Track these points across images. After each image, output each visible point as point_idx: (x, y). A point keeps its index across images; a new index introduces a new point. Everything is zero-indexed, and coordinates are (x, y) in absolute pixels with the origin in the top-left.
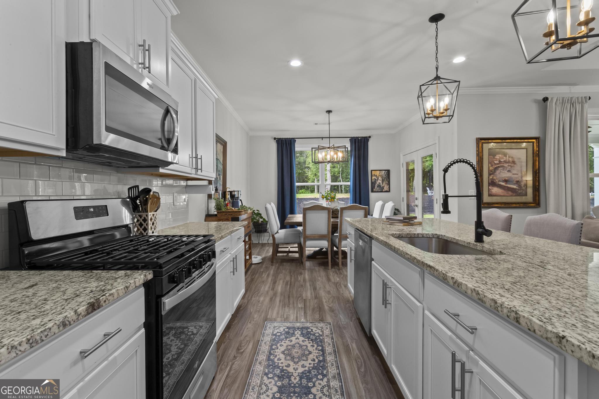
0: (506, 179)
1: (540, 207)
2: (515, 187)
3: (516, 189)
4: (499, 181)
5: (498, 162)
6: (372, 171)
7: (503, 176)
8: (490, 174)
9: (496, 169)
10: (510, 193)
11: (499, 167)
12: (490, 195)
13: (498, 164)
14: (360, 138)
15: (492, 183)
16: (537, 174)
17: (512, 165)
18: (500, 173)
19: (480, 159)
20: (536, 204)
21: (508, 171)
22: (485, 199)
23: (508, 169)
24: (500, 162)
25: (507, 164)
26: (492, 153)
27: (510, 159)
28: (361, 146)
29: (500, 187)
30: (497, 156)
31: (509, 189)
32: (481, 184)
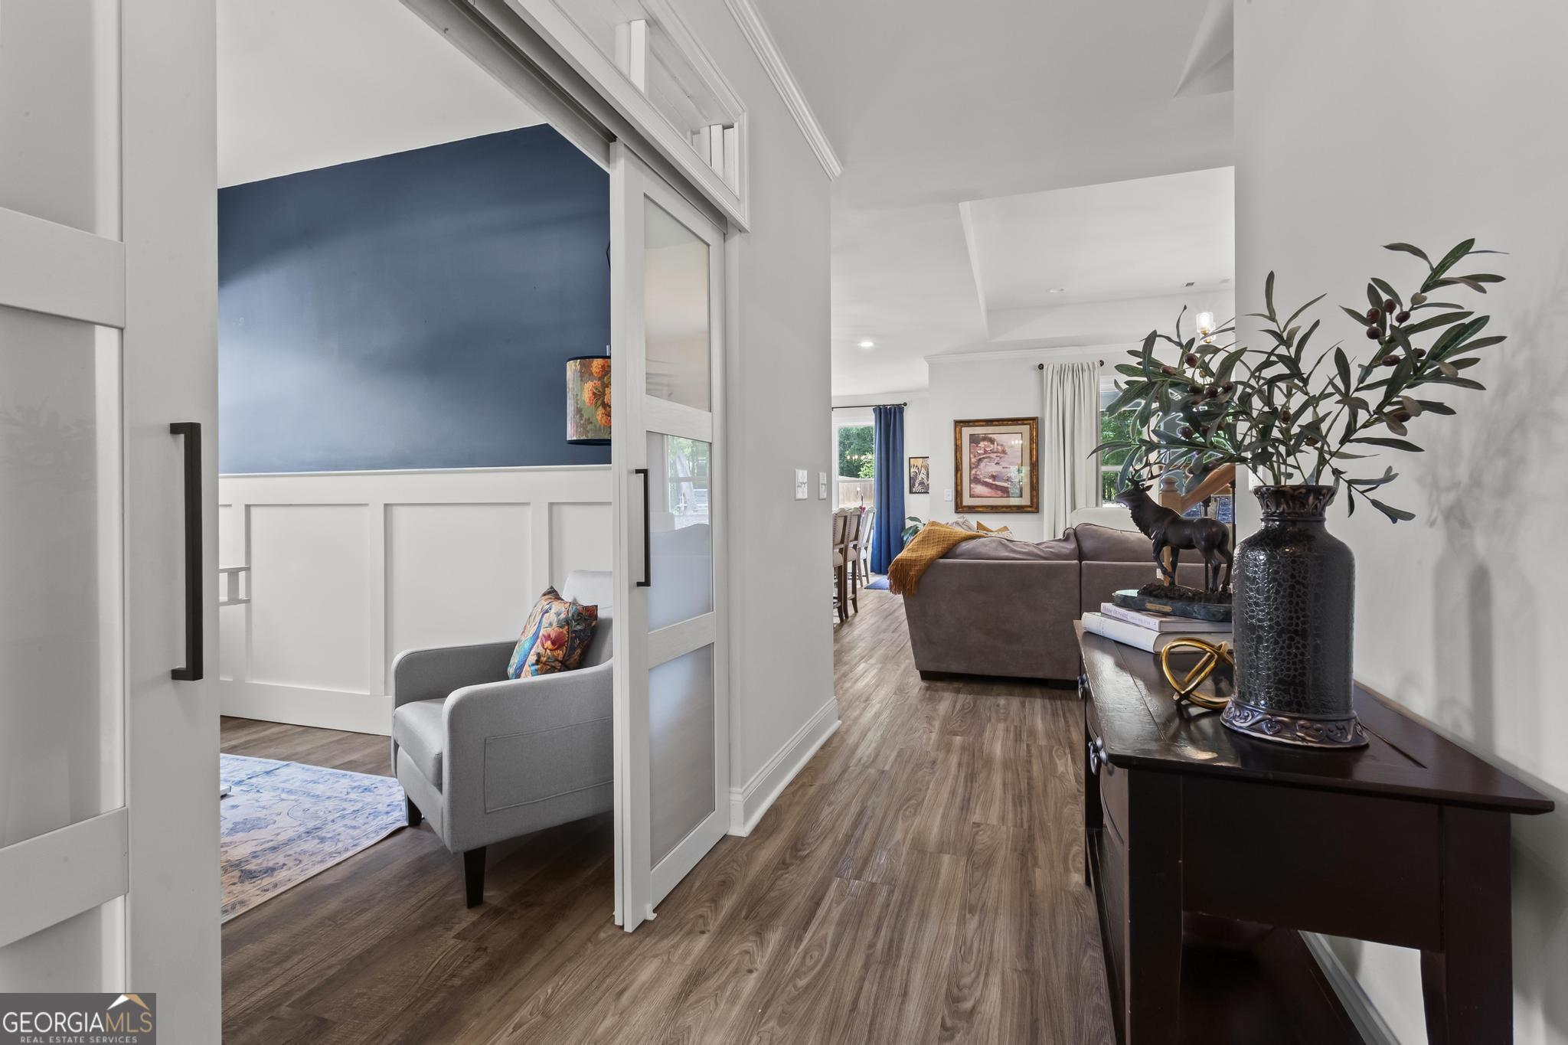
0: (994, 474)
1: (1038, 512)
2: (1006, 485)
3: (1007, 488)
4: (985, 477)
5: (982, 452)
6: (910, 458)
7: (990, 470)
8: (971, 469)
9: (980, 460)
10: (999, 493)
11: (984, 458)
12: (971, 496)
13: (983, 454)
14: (888, 407)
15: (975, 480)
16: (1035, 467)
17: (1002, 455)
18: (985, 467)
19: (958, 449)
20: (1034, 507)
21: (997, 463)
22: (967, 501)
23: (996, 462)
24: (986, 452)
25: (995, 454)
26: (975, 440)
27: (999, 447)
28: (890, 418)
29: (986, 484)
30: (982, 444)
31: (997, 488)
32: (959, 481)
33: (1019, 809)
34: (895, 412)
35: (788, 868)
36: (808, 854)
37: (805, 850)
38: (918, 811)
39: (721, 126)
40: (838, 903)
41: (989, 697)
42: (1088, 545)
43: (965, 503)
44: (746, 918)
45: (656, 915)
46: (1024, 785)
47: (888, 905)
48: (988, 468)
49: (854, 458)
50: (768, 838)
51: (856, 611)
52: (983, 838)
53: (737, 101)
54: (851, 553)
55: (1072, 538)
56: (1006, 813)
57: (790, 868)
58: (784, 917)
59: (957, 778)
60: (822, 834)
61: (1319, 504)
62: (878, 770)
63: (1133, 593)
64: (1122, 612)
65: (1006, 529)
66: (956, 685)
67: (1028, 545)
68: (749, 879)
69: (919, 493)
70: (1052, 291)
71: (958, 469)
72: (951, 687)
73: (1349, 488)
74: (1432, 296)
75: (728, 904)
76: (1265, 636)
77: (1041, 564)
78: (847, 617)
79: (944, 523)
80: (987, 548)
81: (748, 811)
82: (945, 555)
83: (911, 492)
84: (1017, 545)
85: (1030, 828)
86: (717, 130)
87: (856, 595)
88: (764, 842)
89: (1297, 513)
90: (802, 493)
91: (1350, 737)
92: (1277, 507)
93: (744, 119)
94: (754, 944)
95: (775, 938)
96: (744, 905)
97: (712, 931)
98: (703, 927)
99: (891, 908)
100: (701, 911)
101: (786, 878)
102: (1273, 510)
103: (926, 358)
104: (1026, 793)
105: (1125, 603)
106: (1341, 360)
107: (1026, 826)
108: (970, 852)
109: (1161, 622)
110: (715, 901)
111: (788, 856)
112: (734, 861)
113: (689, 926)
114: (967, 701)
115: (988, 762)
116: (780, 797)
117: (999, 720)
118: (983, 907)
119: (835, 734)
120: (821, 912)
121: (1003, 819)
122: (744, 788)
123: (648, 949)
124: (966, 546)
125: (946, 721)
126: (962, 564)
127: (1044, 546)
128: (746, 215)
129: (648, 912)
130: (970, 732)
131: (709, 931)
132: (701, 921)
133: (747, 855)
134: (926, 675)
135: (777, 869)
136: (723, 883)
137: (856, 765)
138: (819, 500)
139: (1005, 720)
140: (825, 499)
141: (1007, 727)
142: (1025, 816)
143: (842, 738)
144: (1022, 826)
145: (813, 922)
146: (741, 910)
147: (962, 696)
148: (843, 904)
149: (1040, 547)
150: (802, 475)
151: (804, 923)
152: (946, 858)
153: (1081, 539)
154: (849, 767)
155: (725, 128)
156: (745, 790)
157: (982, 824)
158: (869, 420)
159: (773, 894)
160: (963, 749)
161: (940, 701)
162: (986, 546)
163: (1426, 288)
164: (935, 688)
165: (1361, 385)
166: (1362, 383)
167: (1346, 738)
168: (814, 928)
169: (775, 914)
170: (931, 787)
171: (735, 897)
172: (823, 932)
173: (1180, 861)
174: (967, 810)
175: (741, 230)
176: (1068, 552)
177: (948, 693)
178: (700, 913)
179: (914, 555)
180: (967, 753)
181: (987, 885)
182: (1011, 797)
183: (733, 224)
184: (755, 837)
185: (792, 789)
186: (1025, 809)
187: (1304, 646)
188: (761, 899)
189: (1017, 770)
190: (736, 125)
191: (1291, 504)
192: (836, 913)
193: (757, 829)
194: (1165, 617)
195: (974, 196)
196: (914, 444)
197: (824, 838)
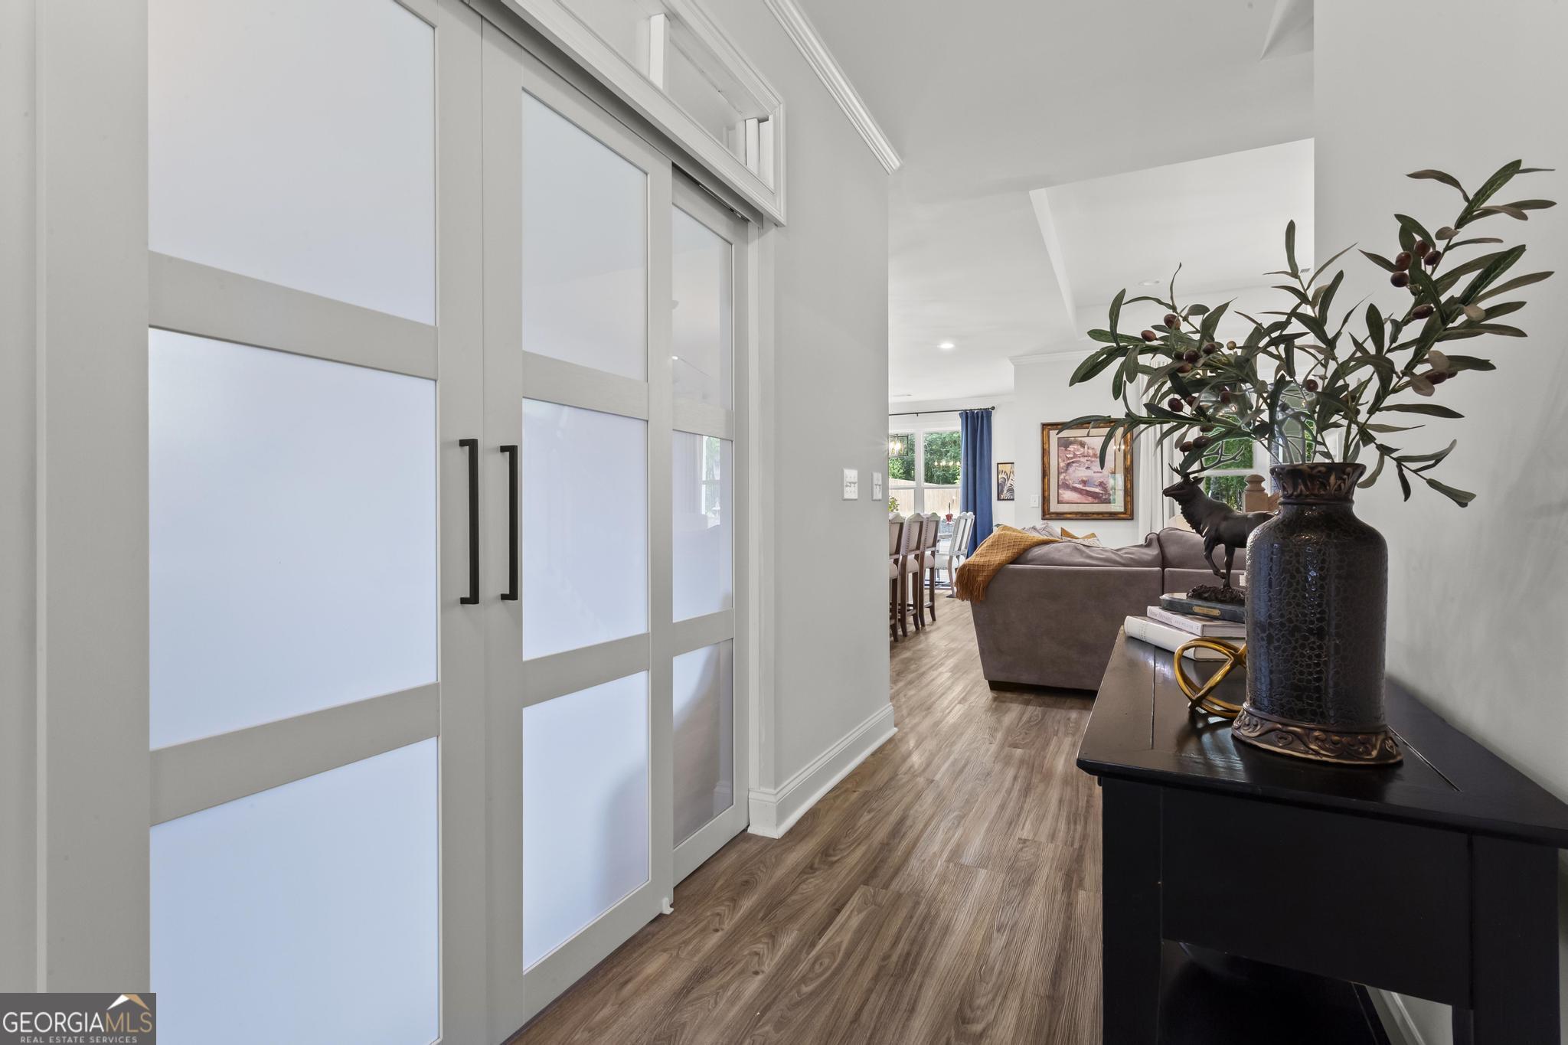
0: (1084, 479)
1: (1132, 519)
2: (1097, 490)
3: (1099, 493)
4: (1074, 482)
5: (1071, 456)
6: (998, 464)
7: (1080, 475)
8: (1059, 473)
9: (1068, 465)
10: (1090, 499)
11: (1073, 462)
12: (1059, 502)
13: (1072, 458)
14: (976, 411)
15: (1066, 486)
16: (1129, 472)
17: (1093, 459)
18: (1074, 471)
19: (1045, 453)
20: (1128, 514)
21: (1087, 468)
22: (1054, 507)
23: (1087, 466)
24: (1075, 456)
25: (1086, 458)
26: (1065, 444)
27: (1090, 451)
28: (978, 423)
29: (1075, 489)
30: (1071, 448)
31: (1089, 493)
32: (1046, 486)
33: (1072, 827)
34: (982, 415)
35: (815, 872)
36: (839, 860)
37: (835, 856)
38: (962, 823)
39: (756, 120)
40: (860, 912)
41: (1059, 710)
42: (1172, 551)
43: (1052, 509)
44: (762, 919)
45: (672, 909)
46: (1082, 803)
47: (911, 917)
48: (1078, 473)
49: (941, 464)
50: (801, 841)
51: (934, 619)
52: (1027, 855)
53: (774, 96)
54: (927, 562)
55: (1155, 544)
56: (1057, 832)
57: (817, 873)
58: (801, 921)
59: (1009, 791)
60: (856, 841)
61: (1342, 485)
62: (927, 780)
63: (1182, 596)
64: (1167, 614)
65: (1093, 535)
66: (1026, 697)
67: (1106, 551)
68: (773, 881)
69: (1008, 500)
70: (1146, 284)
71: (1045, 473)
72: (1020, 699)
73: (1399, 466)
74: (1467, 232)
75: (747, 904)
76: (1276, 634)
77: (1120, 572)
78: (923, 624)
79: (1019, 529)
80: (1061, 553)
81: (781, 815)
82: (1015, 560)
83: (999, 499)
84: (1093, 551)
85: (1081, 847)
86: (752, 124)
87: (933, 604)
88: (795, 846)
89: (1315, 495)
90: (851, 493)
91: (1374, 753)
92: (1295, 488)
93: (781, 112)
94: (765, 946)
95: (788, 940)
96: (763, 907)
97: (726, 930)
98: (717, 925)
99: (914, 920)
100: (720, 909)
101: (810, 883)
102: (1290, 492)
103: (1011, 359)
104: (1084, 811)
105: (1173, 607)
106: (1373, 318)
107: (1076, 845)
108: (1012, 869)
109: (1203, 626)
110: (734, 901)
111: (817, 860)
112: (762, 862)
113: (705, 922)
114: (1036, 713)
115: (1047, 777)
116: (820, 801)
117: (1066, 734)
118: (1013, 927)
119: (890, 740)
120: (840, 919)
121: (1053, 837)
122: (778, 790)
123: (659, 943)
124: (1037, 552)
125: (1009, 731)
126: (1032, 570)
127: (1123, 551)
128: (782, 209)
129: (664, 906)
130: (1033, 745)
131: (722, 929)
132: (718, 918)
133: (776, 857)
134: (995, 686)
135: (803, 872)
136: (747, 882)
137: (905, 773)
138: (873, 500)
139: (1073, 735)
140: (880, 500)
141: (1075, 742)
142: (1078, 836)
143: (896, 744)
144: (1072, 845)
145: (830, 929)
146: (759, 911)
147: (1030, 708)
148: (864, 914)
149: (1119, 553)
150: (851, 475)
151: (821, 928)
152: (982, 874)
153: (1164, 545)
154: (897, 775)
155: (760, 121)
156: (778, 792)
157: (1028, 840)
158: (955, 426)
159: (794, 897)
160: (1022, 762)
161: (1006, 712)
162: (1060, 551)
163: (1461, 222)
164: (1004, 699)
165: (1394, 345)
166: (1395, 342)
167: (1370, 754)
168: (831, 934)
169: (791, 918)
170: (979, 800)
171: (756, 897)
172: (838, 940)
173: (1159, 883)
174: (1016, 823)
175: (777, 224)
176: (1149, 558)
177: (1017, 705)
178: (718, 911)
179: (983, 560)
180: (1025, 766)
181: (1022, 904)
182: (1065, 814)
183: (767, 218)
184: (788, 840)
185: (833, 794)
186: (1079, 828)
187: (1320, 647)
188: (781, 902)
189: (1078, 785)
190: (771, 118)
191: (1309, 484)
192: (855, 922)
193: (791, 832)
194: (1212, 621)
195: (1045, 182)
196: (1000, 451)
197: (857, 846)
